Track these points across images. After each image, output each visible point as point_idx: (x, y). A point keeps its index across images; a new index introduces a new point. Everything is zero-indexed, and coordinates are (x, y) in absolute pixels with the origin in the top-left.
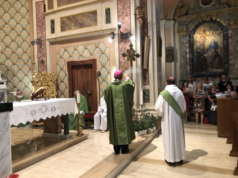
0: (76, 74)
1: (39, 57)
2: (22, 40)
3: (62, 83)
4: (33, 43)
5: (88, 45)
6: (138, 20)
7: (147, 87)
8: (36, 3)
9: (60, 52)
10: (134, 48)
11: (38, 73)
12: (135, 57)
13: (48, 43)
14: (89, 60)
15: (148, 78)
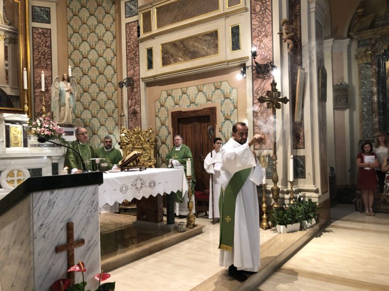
0: (184, 131)
1: (130, 105)
2: (105, 81)
3: (163, 145)
4: (121, 85)
5: (203, 85)
6: (285, 42)
7: (301, 152)
8: (126, 24)
9: (161, 98)
10: (278, 88)
11: (129, 130)
12: (281, 103)
13: (142, 84)
14: (204, 109)
15: (302, 138)
